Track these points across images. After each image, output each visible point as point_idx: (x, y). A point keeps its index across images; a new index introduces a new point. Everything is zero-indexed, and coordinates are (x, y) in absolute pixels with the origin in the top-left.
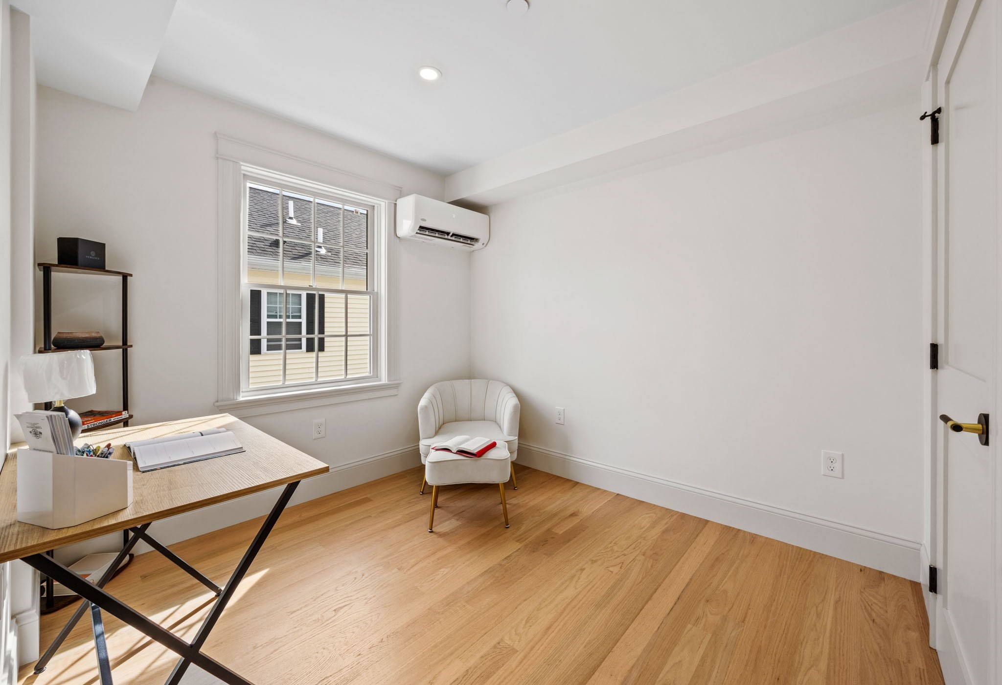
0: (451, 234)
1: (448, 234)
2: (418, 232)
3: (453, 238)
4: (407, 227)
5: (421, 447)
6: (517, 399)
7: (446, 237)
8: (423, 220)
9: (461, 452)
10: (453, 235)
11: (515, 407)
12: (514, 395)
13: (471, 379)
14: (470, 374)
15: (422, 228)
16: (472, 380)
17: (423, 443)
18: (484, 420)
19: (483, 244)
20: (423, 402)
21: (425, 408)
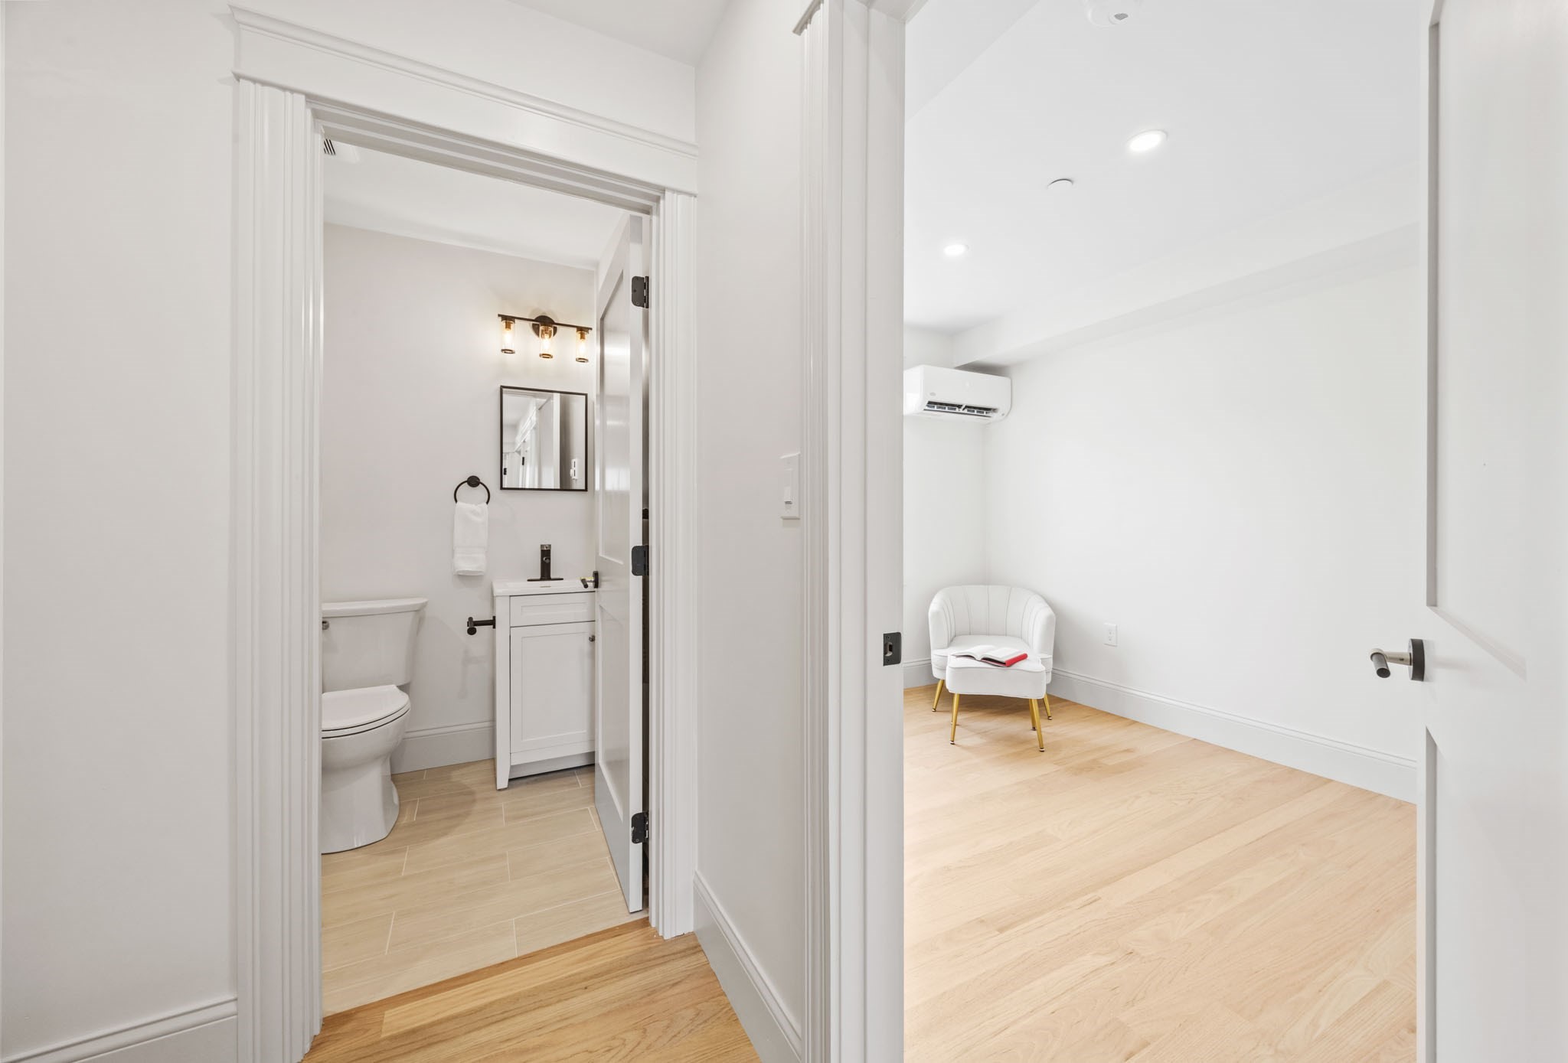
0: (963, 407)
1: (959, 406)
2: (927, 408)
3: (966, 411)
4: (913, 401)
5: (933, 657)
6: (1050, 609)
7: (957, 410)
8: (933, 394)
9: (986, 660)
10: (967, 407)
11: (1049, 618)
12: (1047, 605)
13: (988, 584)
14: (985, 579)
15: (931, 404)
16: (990, 586)
17: (936, 655)
18: (1006, 635)
19: (1003, 415)
20: (934, 607)
21: (937, 614)
